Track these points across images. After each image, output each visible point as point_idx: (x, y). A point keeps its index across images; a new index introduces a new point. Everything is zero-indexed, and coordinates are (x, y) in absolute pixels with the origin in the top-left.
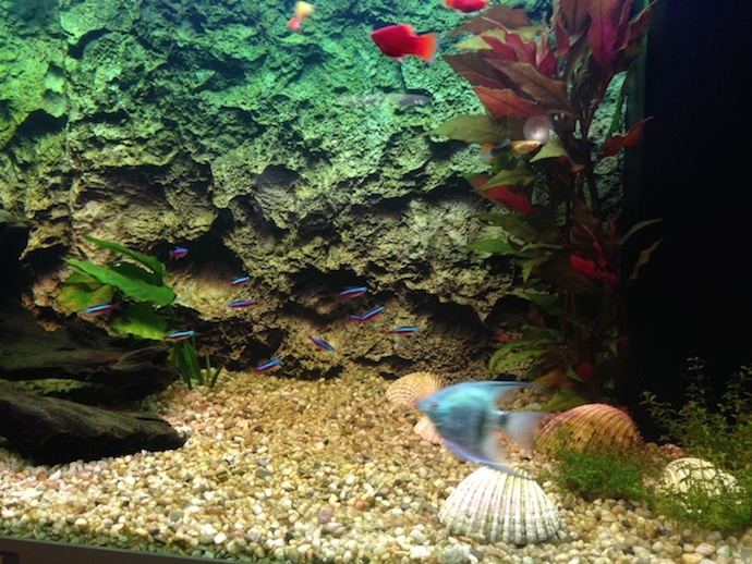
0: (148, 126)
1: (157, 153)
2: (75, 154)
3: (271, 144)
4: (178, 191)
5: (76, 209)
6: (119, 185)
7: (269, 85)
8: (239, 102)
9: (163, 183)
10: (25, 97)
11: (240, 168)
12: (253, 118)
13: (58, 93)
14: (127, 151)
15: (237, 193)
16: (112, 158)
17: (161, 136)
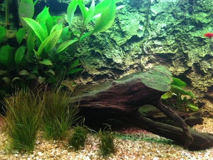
0: (171, 42)
1: (172, 50)
4: (176, 61)
9: (172, 59)
14: (163, 49)
15: (194, 62)
16: (158, 51)
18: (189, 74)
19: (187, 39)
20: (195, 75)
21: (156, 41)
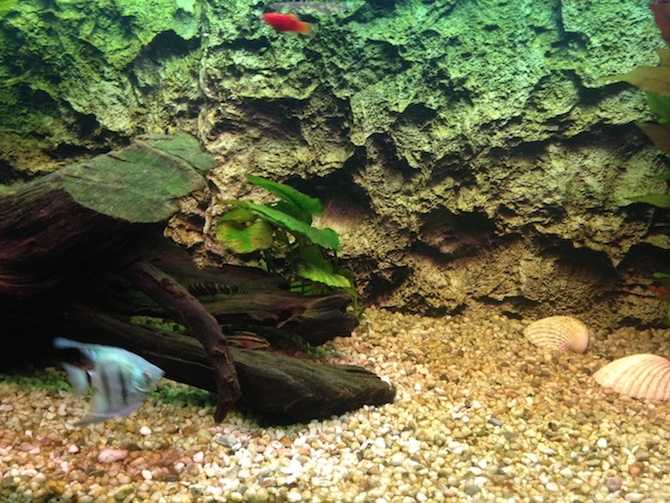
0: (289, 57)
1: (297, 86)
2: (212, 82)
3: (414, 81)
4: (314, 126)
5: (210, 140)
6: (254, 117)
7: (421, 19)
8: (387, 35)
9: (301, 117)
10: (151, 14)
11: (379, 104)
12: (400, 53)
13: (189, 13)
14: (266, 82)
15: (374, 131)
16: (250, 88)
17: (303, 68)
18: (362, 173)
19: (342, 48)
20: (383, 176)
21: (237, 53)
